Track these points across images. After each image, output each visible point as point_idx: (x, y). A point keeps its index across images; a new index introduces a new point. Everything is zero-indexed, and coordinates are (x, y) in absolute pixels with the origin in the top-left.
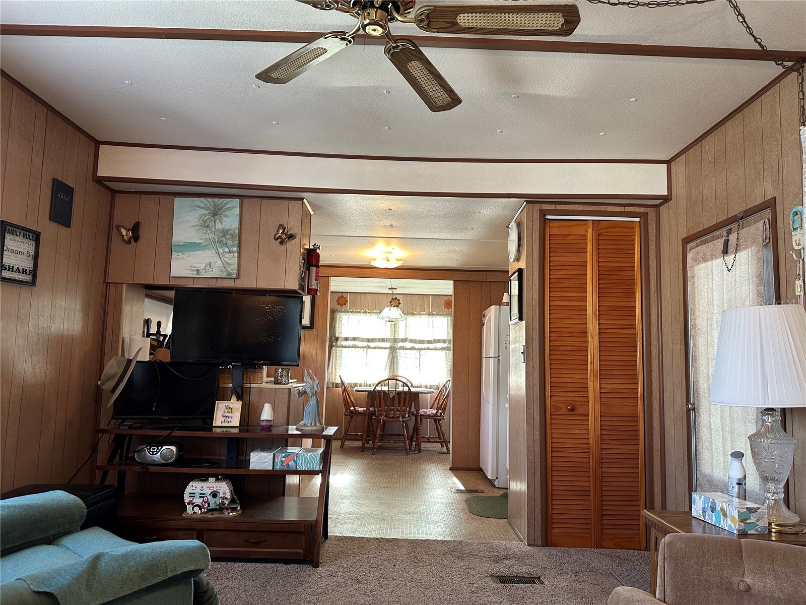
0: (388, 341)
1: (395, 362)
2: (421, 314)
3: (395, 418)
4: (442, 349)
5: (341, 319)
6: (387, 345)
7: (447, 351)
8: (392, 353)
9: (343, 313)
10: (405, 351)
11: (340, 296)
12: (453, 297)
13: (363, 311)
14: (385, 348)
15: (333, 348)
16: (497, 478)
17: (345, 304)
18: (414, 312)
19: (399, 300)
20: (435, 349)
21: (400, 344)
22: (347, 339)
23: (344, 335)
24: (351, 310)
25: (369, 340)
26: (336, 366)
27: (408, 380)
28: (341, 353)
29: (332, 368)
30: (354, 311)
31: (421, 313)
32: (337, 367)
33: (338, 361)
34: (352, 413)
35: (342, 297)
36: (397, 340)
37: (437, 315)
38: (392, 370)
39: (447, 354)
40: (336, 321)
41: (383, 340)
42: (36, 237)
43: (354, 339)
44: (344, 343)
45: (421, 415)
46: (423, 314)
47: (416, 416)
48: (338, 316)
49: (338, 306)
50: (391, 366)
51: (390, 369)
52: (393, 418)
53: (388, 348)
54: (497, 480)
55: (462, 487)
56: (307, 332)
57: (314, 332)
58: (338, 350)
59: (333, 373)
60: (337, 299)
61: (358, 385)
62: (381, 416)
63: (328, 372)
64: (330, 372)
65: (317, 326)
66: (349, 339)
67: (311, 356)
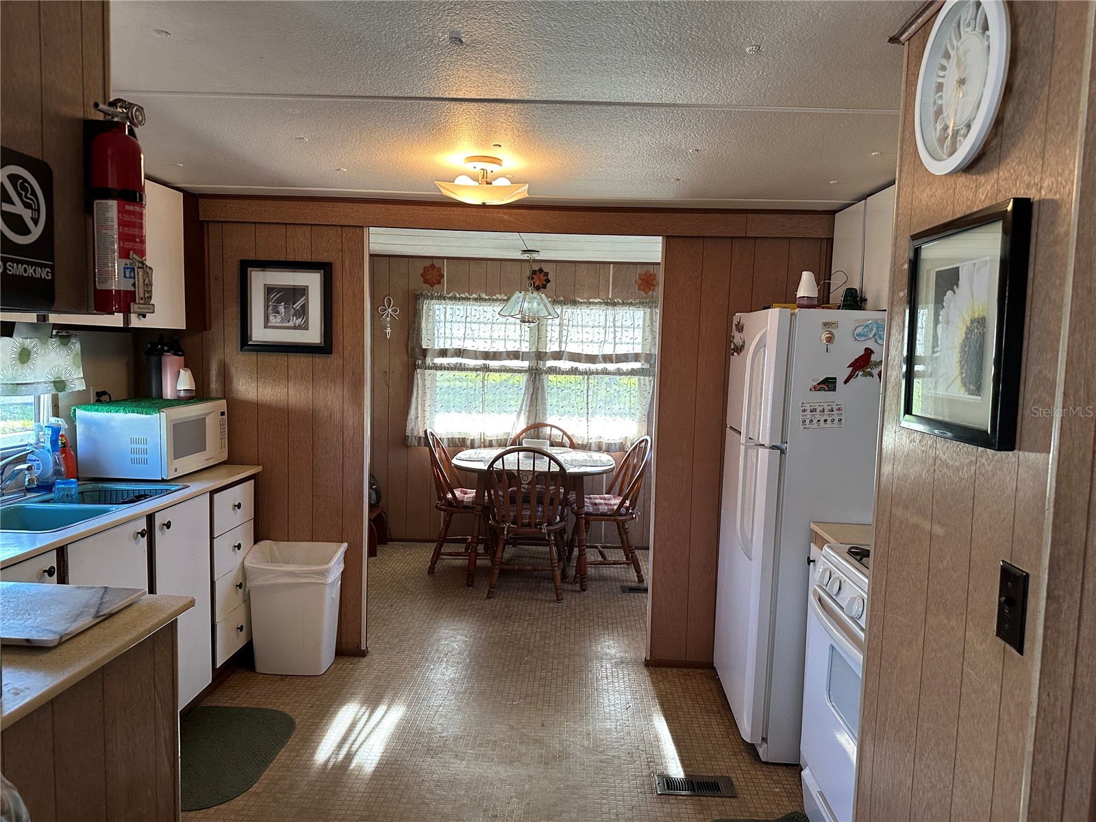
0: (525, 357)
1: (539, 398)
2: (590, 303)
3: (533, 526)
4: (633, 372)
5: (431, 313)
6: (525, 364)
7: (642, 377)
8: (534, 381)
9: (433, 301)
10: (560, 378)
11: (428, 265)
12: (662, 268)
13: (474, 296)
14: (519, 371)
15: (418, 371)
16: (764, 740)
17: (439, 282)
18: (578, 299)
19: (547, 274)
20: (619, 373)
21: (550, 363)
22: (443, 353)
23: (440, 344)
24: (451, 294)
25: (487, 355)
26: (424, 405)
27: (565, 433)
28: (434, 380)
29: (417, 409)
30: (458, 296)
31: (591, 300)
32: (427, 409)
33: (428, 395)
34: (449, 506)
35: (433, 266)
36: (542, 355)
37: (623, 304)
38: (533, 413)
39: (642, 382)
40: (420, 318)
41: (515, 355)
43: (459, 353)
44: (438, 361)
45: (587, 514)
46: (596, 303)
47: (577, 515)
48: (425, 307)
49: (424, 285)
50: (531, 406)
51: (529, 411)
52: (529, 525)
53: (525, 371)
54: (765, 746)
55: (676, 771)
56: (319, 360)
57: (334, 361)
58: (427, 375)
59: (419, 419)
60: (421, 271)
61: (469, 442)
62: (504, 522)
63: (409, 417)
64: (413, 417)
65: (341, 346)
66: (449, 353)
67: (331, 416)
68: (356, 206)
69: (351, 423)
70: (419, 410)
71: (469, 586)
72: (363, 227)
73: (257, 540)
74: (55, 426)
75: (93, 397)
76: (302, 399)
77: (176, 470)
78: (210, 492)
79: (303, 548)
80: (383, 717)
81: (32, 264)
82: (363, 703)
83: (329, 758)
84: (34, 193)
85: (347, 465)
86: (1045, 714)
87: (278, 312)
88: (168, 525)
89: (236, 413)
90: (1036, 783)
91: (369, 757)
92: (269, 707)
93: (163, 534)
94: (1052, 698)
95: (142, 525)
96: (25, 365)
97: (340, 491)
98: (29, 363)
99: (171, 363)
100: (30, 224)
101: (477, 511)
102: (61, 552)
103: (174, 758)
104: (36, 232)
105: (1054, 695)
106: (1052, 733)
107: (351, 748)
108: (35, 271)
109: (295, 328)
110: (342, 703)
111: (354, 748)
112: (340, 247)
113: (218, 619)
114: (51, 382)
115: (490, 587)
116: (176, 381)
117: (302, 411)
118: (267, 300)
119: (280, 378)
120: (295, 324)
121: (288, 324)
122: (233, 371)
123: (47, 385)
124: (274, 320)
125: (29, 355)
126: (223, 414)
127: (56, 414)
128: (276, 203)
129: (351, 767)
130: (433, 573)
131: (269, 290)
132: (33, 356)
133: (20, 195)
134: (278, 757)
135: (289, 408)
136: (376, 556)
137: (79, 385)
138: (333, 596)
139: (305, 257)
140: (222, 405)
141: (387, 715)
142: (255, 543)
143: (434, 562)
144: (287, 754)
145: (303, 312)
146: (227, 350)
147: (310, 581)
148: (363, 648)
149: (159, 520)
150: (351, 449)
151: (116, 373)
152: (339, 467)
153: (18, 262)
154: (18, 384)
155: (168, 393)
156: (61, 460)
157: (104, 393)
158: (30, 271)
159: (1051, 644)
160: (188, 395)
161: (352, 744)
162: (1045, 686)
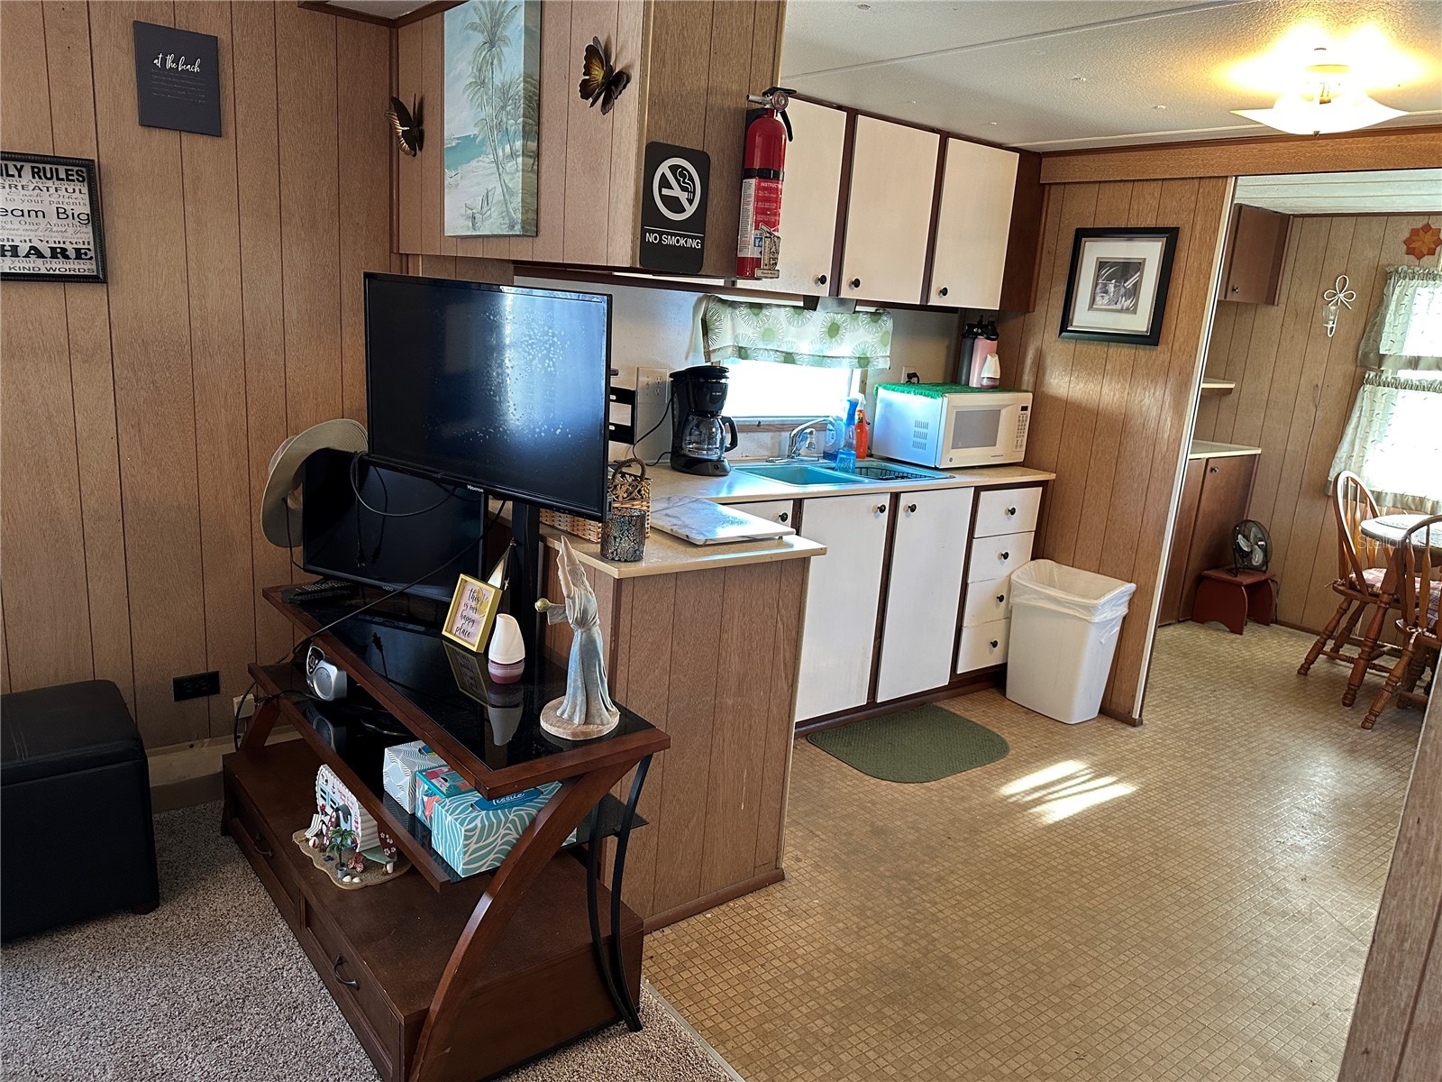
5: (1406, 301)
9: (1413, 282)
11: (1420, 225)
15: (1368, 387)
17: (1433, 252)
22: (1414, 363)
23: (1410, 351)
26: (1365, 439)
28: (1390, 403)
29: (1352, 443)
33: (1375, 426)
34: (1345, 587)
35: (1427, 228)
42: (87, 172)
44: (1405, 375)
48: (1397, 290)
49: (1406, 257)
56: (1143, 353)
57: (1161, 354)
58: (1379, 395)
59: (1354, 459)
60: (1406, 235)
61: (1429, 505)
62: (1416, 626)
63: (1338, 455)
64: (1345, 455)
65: (1172, 335)
66: (1422, 364)
67: (1144, 424)
68: (1218, 151)
69: (1166, 436)
70: (1357, 447)
71: (1344, 704)
72: (1227, 177)
73: (1035, 556)
74: (853, 401)
75: (904, 378)
76: (1115, 400)
77: (951, 460)
78: (975, 487)
79: (1084, 578)
80: (1106, 786)
81: (684, 236)
82: (1093, 765)
83: (1017, 794)
84: (691, 179)
85: (1153, 487)
86: (1408, 848)
87: (1106, 292)
88: (913, 508)
89: (1042, 411)
90: (1383, 935)
91: (1057, 811)
92: (995, 730)
93: (907, 516)
94: (1423, 828)
95: (885, 501)
96: (834, 339)
97: (1139, 520)
98: (838, 337)
99: (983, 346)
100: (686, 204)
101: (1381, 602)
102: (798, 503)
103: (793, 680)
104: (690, 210)
105: (1427, 826)
106: (1416, 878)
107: (1045, 795)
108: (686, 242)
109: (1121, 311)
110: (1069, 757)
111: (1046, 798)
112: (1193, 206)
113: (966, 623)
114: (856, 358)
115: (1370, 713)
116: (985, 366)
117: (1113, 415)
118: (1097, 276)
119: (1095, 372)
120: (1123, 306)
121: (1114, 307)
122: (1048, 361)
123: (851, 360)
124: (1101, 301)
125: (838, 330)
126: (1024, 408)
127: (863, 390)
128: (1123, 156)
129: (1031, 811)
130: (1306, 674)
131: (1102, 265)
132: (842, 331)
133: (678, 181)
134: (969, 771)
135: (1100, 407)
136: (1241, 634)
137: (883, 364)
138: (1103, 641)
139: (1150, 222)
140: (1027, 398)
141: (1111, 787)
142: (1033, 559)
143: (1310, 660)
144: (980, 773)
145: (1134, 292)
146: (1046, 336)
147: (1072, 613)
148: (1136, 716)
149: (905, 501)
150: (1160, 469)
151: (932, 355)
152: (1142, 490)
153: (672, 235)
154: (824, 356)
155: (974, 383)
156: (855, 435)
157: (915, 375)
158: (682, 242)
159: (1432, 751)
160: (990, 383)
161: (1050, 794)
162: (1414, 807)
